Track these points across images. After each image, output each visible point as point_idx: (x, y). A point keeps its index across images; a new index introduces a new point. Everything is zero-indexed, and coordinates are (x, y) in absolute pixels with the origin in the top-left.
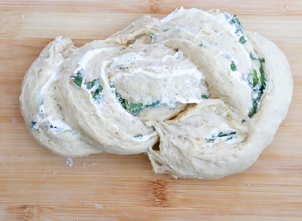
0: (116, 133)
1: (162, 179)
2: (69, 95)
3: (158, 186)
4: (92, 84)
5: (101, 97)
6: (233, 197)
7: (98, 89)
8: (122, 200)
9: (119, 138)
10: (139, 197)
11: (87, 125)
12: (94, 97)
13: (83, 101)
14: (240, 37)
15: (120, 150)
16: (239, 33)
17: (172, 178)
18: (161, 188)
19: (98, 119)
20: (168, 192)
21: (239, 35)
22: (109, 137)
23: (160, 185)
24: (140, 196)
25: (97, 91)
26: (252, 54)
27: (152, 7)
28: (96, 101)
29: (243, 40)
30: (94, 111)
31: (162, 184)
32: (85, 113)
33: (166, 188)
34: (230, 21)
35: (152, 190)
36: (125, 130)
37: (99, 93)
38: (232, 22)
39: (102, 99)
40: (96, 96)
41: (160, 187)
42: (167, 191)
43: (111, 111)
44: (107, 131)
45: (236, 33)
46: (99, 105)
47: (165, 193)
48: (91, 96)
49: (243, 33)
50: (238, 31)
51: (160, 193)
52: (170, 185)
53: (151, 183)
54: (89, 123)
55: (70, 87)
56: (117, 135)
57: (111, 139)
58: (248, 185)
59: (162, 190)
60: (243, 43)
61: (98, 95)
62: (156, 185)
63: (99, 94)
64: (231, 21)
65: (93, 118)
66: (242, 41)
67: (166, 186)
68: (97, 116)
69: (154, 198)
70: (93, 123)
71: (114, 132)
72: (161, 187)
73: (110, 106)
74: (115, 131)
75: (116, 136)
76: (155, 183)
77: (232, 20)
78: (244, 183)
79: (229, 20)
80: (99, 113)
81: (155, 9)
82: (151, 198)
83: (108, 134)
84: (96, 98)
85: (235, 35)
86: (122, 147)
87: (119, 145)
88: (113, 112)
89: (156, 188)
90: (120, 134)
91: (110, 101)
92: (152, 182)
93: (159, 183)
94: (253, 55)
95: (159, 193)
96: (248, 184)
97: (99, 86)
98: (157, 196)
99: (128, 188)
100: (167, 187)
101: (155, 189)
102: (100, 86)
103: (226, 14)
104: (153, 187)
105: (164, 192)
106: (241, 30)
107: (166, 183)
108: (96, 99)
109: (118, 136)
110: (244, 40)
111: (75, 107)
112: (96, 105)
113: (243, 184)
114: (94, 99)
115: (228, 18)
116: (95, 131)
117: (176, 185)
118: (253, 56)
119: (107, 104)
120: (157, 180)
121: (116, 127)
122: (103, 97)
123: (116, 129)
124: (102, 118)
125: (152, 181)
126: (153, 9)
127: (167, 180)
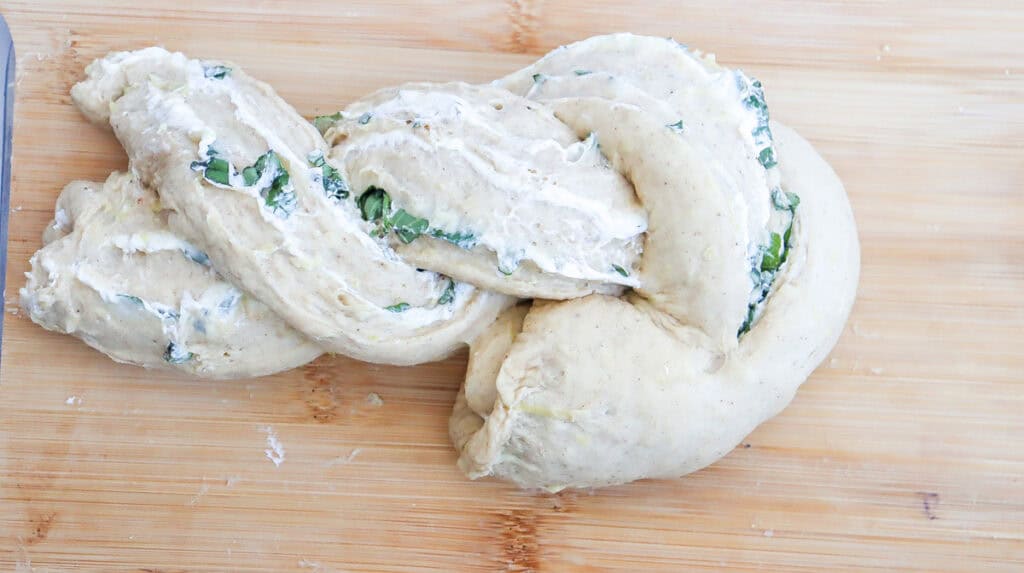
0: (341, 298)
1: (528, 509)
2: (208, 217)
3: (518, 528)
4: (259, 168)
5: (290, 197)
6: (723, 564)
7: (278, 178)
8: (415, 563)
9: (349, 315)
10: (463, 556)
11: (266, 285)
12: (270, 202)
13: (247, 221)
14: (762, 148)
15: (355, 349)
16: (764, 137)
17: (555, 508)
18: (524, 533)
19: (291, 263)
20: (545, 545)
21: (761, 143)
22: (324, 313)
23: (522, 524)
24: (467, 554)
25: (276, 186)
26: (778, 195)
27: (516, 35)
28: (279, 210)
29: (767, 160)
30: (279, 241)
31: (527, 523)
32: (260, 256)
33: (538, 533)
34: (745, 100)
35: (501, 537)
36: (358, 284)
37: (282, 188)
38: (751, 103)
39: (293, 202)
40: (276, 199)
41: (521, 530)
42: (542, 541)
43: (318, 233)
44: (317, 293)
45: (756, 134)
46: (287, 221)
47: (536, 547)
48: (262, 201)
49: (771, 139)
50: (761, 129)
51: (521, 547)
52: (551, 526)
53: (497, 519)
54: (271, 280)
55: (206, 194)
56: (344, 304)
57: (330, 316)
58: (766, 534)
59: (526, 540)
60: (766, 166)
61: (281, 194)
62: (512, 523)
63: (282, 191)
64: (749, 100)
65: (280, 262)
66: (764, 160)
67: (538, 529)
68: (287, 255)
69: (503, 560)
70: (279, 275)
71: (334, 296)
72: (524, 530)
73: (316, 219)
74: (338, 292)
75: (341, 305)
76: (508, 520)
77: (752, 98)
78: (753, 526)
79: (745, 95)
80: (292, 244)
81: (524, 42)
82: (496, 559)
83: (322, 304)
84: (276, 202)
85: (751, 140)
86: (359, 340)
87: (353, 336)
88: (324, 232)
89: (510, 532)
90: (350, 300)
91: (314, 204)
92: (501, 515)
93: (518, 519)
94: (780, 198)
95: (518, 547)
96: (764, 532)
97: (278, 170)
98: (512, 556)
99: (433, 530)
100: (540, 530)
101: (509, 536)
102: (280, 169)
103: (740, 77)
104: (502, 531)
105: (532, 544)
106: (768, 130)
107: (539, 519)
108: (276, 208)
109: (345, 307)
110: (771, 159)
111: (230, 244)
112: (279, 224)
113: (753, 530)
114: (272, 208)
115: (742, 88)
116: (287, 300)
117: (567, 527)
118: (778, 201)
119: (306, 214)
120: (514, 511)
121: (339, 278)
122: (294, 197)
123: (340, 286)
124: (300, 255)
125: (497, 512)
126: (518, 42)
127: (542, 512)
